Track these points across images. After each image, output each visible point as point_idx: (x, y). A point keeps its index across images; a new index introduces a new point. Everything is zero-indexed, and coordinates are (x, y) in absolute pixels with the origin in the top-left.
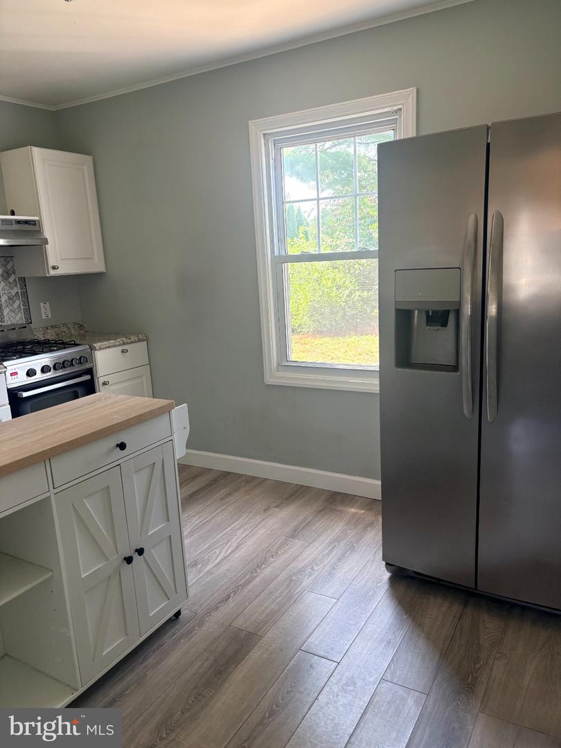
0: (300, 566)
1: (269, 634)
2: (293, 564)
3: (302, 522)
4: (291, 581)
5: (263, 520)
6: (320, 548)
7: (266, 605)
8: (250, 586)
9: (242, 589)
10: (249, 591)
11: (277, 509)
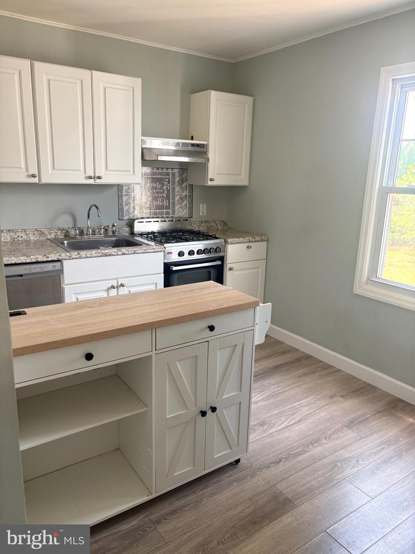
0: (348, 456)
1: (303, 507)
2: (341, 452)
3: (359, 417)
4: (336, 466)
5: (327, 404)
6: (369, 445)
7: (308, 479)
8: (300, 458)
9: (292, 459)
10: (298, 462)
11: (341, 399)
